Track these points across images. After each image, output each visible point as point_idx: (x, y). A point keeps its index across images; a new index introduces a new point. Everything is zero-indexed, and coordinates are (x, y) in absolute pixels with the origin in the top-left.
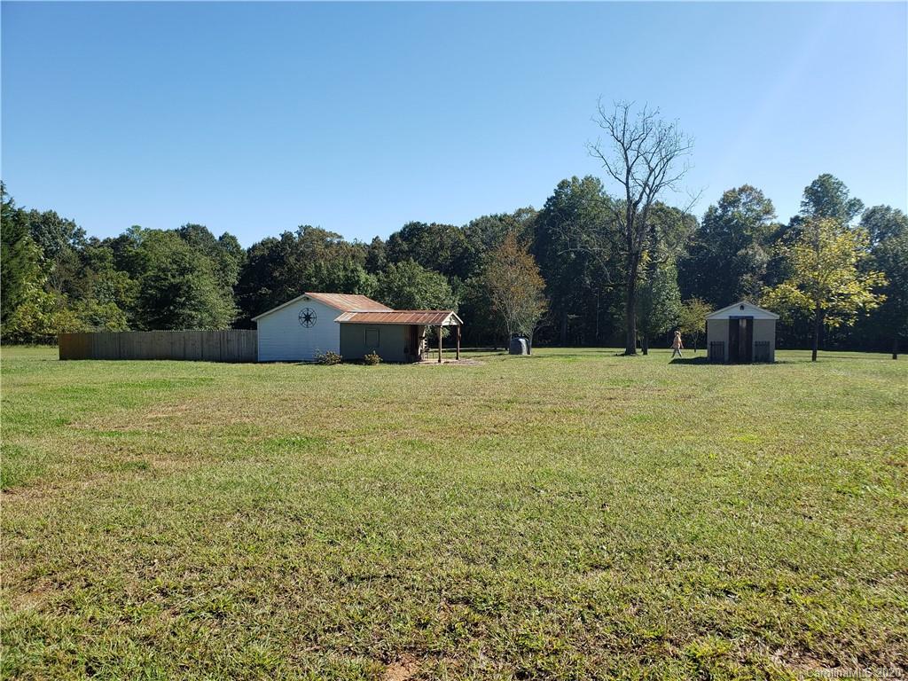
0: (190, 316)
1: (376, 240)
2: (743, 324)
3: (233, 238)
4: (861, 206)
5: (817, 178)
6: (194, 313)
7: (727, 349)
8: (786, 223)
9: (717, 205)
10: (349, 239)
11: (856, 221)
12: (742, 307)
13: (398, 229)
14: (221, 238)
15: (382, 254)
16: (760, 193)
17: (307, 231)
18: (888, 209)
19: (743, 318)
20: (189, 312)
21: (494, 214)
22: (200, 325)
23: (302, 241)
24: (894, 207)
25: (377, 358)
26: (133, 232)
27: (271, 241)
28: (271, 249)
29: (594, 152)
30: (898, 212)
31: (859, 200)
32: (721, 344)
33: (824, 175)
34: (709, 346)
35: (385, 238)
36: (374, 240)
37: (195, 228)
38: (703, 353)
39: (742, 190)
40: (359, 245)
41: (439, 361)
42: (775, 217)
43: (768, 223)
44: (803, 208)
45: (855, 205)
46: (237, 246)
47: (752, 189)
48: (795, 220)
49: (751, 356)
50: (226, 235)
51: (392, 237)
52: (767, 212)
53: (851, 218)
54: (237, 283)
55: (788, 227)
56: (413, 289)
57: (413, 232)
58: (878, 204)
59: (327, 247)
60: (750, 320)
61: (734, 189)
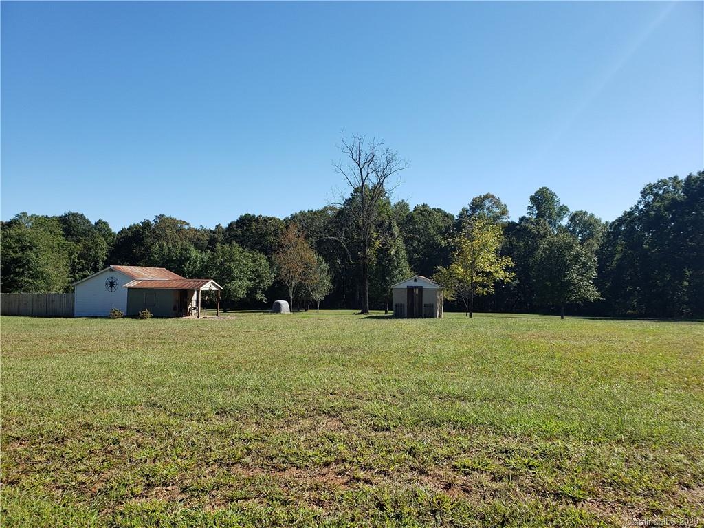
0: (28, 282)
1: (218, 226)
2: (416, 291)
3: (105, 223)
4: (568, 210)
5: (538, 189)
6: (30, 280)
7: (406, 308)
8: (517, 221)
9: (468, 208)
10: (196, 225)
11: (564, 222)
12: (415, 280)
13: (235, 219)
14: (96, 224)
15: (220, 238)
16: (498, 200)
17: (161, 219)
18: (585, 213)
19: (416, 287)
20: (26, 279)
21: (310, 209)
22: (37, 289)
23: (157, 227)
24: (589, 213)
25: (149, 314)
26: (20, 217)
27: (135, 226)
28: (134, 233)
29: (338, 169)
30: (592, 216)
31: (566, 207)
32: (402, 305)
33: (543, 188)
34: (394, 307)
35: (225, 225)
36: (217, 227)
37: (75, 215)
38: (391, 313)
39: (486, 197)
40: (205, 230)
41: (198, 317)
42: (509, 217)
43: (504, 221)
44: (529, 211)
45: (563, 210)
46: (109, 230)
47: (493, 196)
48: (523, 219)
49: (422, 313)
50: (100, 221)
51: (230, 225)
52: (503, 214)
53: (562, 219)
54: (105, 258)
55: (517, 224)
56: (232, 265)
57: (245, 221)
58: (579, 209)
59: (178, 231)
60: (420, 289)
61: (480, 196)
